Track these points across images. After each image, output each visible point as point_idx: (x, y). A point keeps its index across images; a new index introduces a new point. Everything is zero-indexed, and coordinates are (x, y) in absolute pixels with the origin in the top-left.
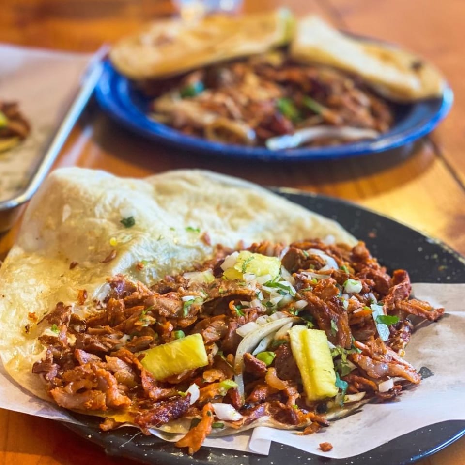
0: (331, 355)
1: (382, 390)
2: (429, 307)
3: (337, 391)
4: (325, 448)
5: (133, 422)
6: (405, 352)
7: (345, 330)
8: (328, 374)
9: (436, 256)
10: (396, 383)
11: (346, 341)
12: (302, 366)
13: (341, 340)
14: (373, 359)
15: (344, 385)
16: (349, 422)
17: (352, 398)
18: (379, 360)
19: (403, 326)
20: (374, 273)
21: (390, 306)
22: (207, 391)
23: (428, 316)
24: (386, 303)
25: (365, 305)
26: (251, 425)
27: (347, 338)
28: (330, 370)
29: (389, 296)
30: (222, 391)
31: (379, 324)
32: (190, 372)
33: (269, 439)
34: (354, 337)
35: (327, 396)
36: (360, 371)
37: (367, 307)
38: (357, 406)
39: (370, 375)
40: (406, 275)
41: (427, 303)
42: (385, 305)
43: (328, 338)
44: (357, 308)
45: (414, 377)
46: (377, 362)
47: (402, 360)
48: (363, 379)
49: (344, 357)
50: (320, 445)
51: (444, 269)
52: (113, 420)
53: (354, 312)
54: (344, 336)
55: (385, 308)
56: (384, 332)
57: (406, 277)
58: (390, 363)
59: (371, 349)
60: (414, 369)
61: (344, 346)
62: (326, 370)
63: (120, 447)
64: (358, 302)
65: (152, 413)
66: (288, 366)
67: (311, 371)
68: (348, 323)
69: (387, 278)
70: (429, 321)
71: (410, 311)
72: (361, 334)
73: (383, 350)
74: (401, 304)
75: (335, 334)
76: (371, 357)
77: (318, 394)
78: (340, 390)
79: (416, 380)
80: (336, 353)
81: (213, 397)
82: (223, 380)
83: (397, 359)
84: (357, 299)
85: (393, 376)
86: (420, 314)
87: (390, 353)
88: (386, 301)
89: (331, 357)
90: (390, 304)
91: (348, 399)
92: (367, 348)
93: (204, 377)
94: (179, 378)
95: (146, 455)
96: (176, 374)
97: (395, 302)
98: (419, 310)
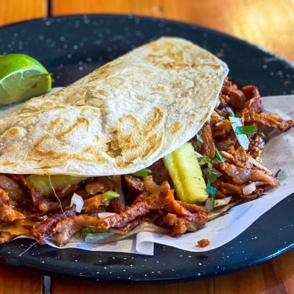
0: (199, 164)
1: (246, 193)
2: (279, 119)
3: (207, 196)
4: (202, 244)
5: (27, 234)
6: (261, 159)
7: (209, 142)
8: (199, 181)
9: (280, 73)
10: (258, 187)
11: (210, 152)
12: (175, 175)
13: (206, 150)
14: (238, 166)
15: (213, 191)
16: (220, 222)
17: (221, 202)
18: (243, 167)
19: (258, 136)
20: (228, 89)
21: (246, 119)
22: (92, 201)
23: (279, 127)
24: (243, 115)
25: (224, 118)
26: (134, 230)
27: (212, 149)
28: (200, 178)
29: (245, 109)
30: (105, 201)
31: (239, 135)
32: (73, 185)
33: (152, 241)
34: (217, 148)
35: (199, 201)
36: (225, 178)
37: (227, 120)
38: (225, 209)
39: (235, 181)
40: (255, 90)
41: (276, 114)
42: (242, 118)
43: (194, 149)
44: (218, 121)
45: (273, 181)
46: (241, 169)
47: (261, 166)
48: (229, 184)
49: (210, 165)
50: (198, 242)
51: (288, 84)
52: (9, 233)
53: (216, 125)
54: (209, 147)
55: (243, 120)
56: (244, 141)
57: (256, 92)
58: (252, 169)
59: (235, 157)
60: (272, 174)
61: (209, 156)
62: (196, 178)
63: (17, 257)
64: (219, 116)
65: (44, 225)
66: (161, 176)
67: (182, 179)
68: (211, 135)
69: (240, 93)
70: (280, 131)
71: (263, 122)
72: (223, 145)
73: (245, 158)
74: (255, 116)
75: (201, 146)
76: (235, 165)
77: (191, 200)
78: (210, 196)
79: (275, 183)
80: (203, 163)
81: (97, 208)
82: (105, 192)
83: (258, 166)
84: (217, 113)
85: (255, 180)
86: (272, 125)
87: (251, 160)
88: (243, 113)
89: (199, 166)
90: (246, 117)
91: (217, 204)
92: (232, 157)
93: (87, 190)
94: (63, 192)
95: (43, 262)
96: (60, 188)
97: (250, 115)
98: (271, 122)
